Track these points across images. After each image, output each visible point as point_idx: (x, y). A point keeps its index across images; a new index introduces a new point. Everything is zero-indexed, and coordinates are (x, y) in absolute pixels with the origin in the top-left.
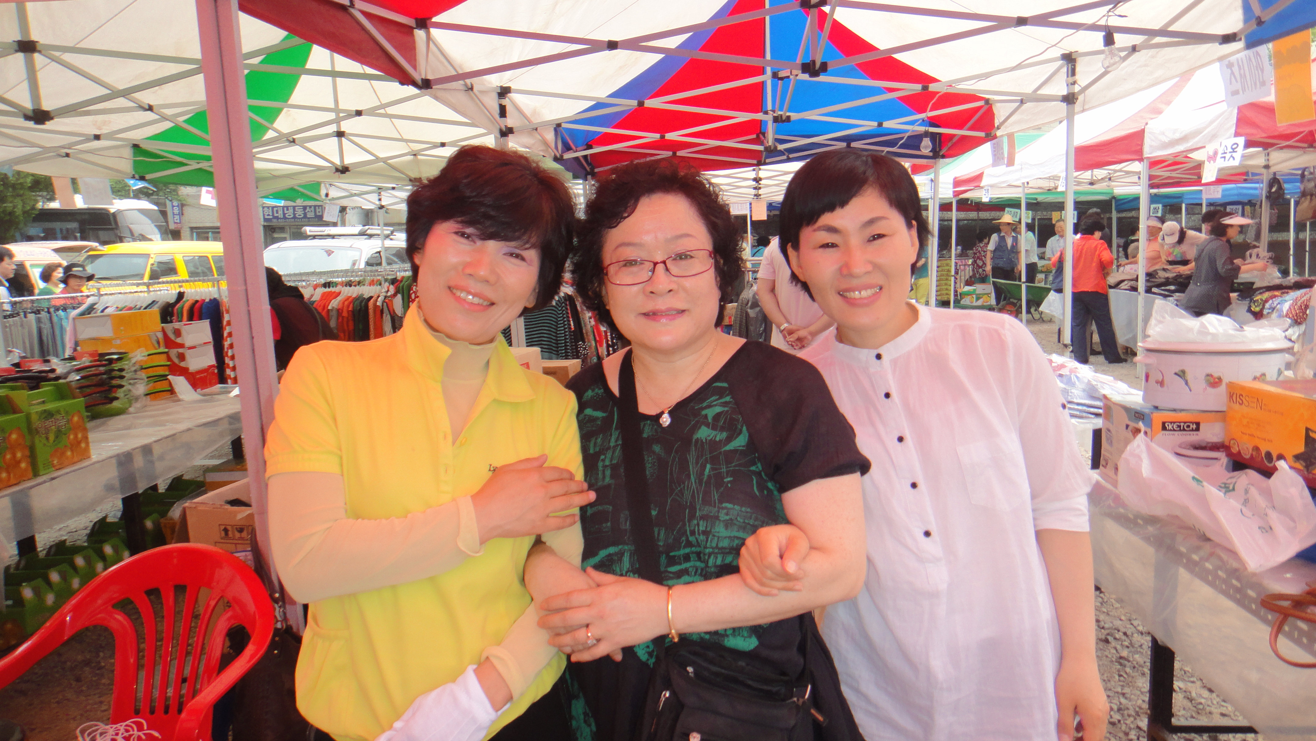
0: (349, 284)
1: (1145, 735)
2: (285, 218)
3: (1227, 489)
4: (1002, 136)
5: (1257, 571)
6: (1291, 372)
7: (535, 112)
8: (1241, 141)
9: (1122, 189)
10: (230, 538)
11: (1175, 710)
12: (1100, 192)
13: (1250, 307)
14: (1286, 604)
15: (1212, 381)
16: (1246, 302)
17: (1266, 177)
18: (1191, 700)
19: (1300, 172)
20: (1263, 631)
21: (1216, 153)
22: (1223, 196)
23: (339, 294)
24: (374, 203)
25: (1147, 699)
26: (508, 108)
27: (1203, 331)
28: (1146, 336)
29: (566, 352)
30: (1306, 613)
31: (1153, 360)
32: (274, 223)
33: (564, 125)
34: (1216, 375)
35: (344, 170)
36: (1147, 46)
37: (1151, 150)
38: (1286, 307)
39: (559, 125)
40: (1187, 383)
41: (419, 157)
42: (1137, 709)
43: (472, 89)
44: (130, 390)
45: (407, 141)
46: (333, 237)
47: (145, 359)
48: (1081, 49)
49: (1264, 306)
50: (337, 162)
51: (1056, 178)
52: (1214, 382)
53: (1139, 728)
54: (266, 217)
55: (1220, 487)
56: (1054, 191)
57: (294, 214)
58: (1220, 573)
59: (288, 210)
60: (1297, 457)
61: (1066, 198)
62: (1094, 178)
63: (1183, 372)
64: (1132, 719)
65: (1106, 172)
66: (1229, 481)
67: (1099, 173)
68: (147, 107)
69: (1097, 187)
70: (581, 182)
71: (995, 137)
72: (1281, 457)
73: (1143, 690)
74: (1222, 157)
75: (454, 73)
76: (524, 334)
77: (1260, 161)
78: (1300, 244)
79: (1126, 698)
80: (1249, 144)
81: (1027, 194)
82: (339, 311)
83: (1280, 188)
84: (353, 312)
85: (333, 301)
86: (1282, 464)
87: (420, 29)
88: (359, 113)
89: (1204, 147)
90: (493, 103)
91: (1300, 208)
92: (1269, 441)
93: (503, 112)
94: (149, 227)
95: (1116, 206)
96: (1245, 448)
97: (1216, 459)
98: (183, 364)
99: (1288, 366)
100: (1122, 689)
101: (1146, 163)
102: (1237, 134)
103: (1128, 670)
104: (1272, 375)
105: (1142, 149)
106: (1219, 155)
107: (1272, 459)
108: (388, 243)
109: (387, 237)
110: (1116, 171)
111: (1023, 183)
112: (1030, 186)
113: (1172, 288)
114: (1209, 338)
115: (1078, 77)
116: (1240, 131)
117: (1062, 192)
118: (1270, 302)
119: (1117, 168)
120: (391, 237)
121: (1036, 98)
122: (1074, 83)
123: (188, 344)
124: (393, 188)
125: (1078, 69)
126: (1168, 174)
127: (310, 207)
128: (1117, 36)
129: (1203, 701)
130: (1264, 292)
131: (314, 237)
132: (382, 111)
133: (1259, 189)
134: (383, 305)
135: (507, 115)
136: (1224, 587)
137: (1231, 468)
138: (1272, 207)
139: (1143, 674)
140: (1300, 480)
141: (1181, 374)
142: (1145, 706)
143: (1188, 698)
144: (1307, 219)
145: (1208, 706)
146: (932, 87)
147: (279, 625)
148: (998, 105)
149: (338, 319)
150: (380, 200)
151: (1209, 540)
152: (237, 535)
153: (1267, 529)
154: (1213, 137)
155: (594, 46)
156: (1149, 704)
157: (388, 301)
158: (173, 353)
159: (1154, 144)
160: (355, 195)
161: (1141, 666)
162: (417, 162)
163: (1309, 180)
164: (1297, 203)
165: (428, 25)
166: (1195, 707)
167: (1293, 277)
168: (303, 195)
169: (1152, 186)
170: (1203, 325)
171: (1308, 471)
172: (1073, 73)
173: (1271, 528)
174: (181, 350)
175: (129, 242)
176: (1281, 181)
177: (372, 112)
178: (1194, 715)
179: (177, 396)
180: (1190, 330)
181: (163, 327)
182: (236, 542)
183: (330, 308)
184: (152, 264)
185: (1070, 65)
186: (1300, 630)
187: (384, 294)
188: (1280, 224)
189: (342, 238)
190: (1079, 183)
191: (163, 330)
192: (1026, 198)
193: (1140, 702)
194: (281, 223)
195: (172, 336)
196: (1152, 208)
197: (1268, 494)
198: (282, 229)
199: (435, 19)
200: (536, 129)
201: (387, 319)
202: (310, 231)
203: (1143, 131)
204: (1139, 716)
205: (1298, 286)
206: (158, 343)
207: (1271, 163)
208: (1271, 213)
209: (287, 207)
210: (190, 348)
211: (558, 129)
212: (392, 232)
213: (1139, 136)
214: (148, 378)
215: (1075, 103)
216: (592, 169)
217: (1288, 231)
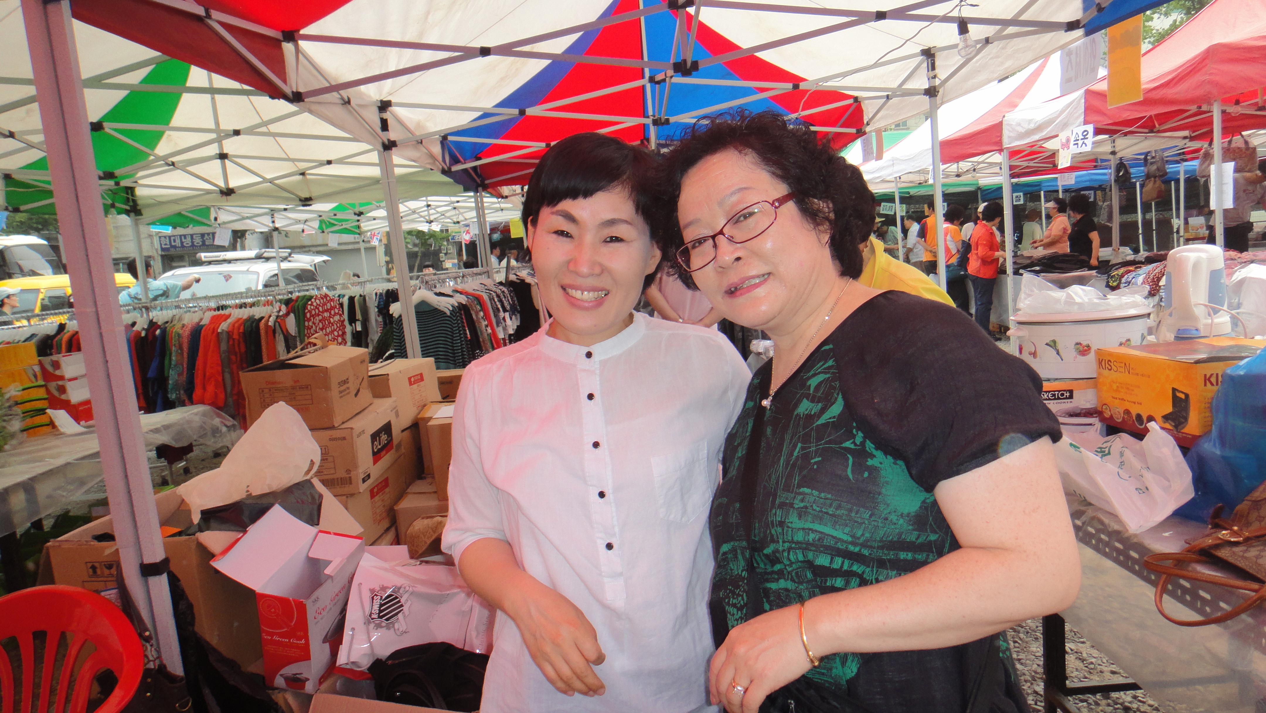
0: (242, 306)
1: (1042, 699)
2: (183, 246)
3: (1103, 453)
4: (871, 132)
5: (1138, 532)
6: (1153, 336)
7: (419, 125)
8: (1090, 128)
9: (986, 180)
10: (98, 576)
11: (1068, 671)
12: (965, 184)
13: (1108, 282)
14: (1169, 563)
15: (1081, 349)
16: (1105, 277)
17: (1113, 162)
18: (1083, 660)
19: (1143, 157)
20: (1149, 592)
21: (1068, 140)
22: (1076, 182)
23: (229, 316)
24: (268, 226)
25: (1041, 663)
26: (389, 122)
27: (1070, 301)
28: (1016, 310)
29: (463, 361)
30: (1188, 571)
31: (1025, 332)
32: (172, 252)
33: (450, 138)
34: (1084, 343)
35: (228, 192)
36: (999, 37)
37: (1010, 141)
38: (1140, 279)
39: (444, 138)
40: (1058, 353)
41: (308, 177)
42: (1033, 674)
43: (349, 102)
44: (4, 427)
45: (293, 160)
46: (229, 261)
47: (19, 393)
48: (939, 44)
49: (1120, 281)
50: (222, 184)
51: (924, 172)
52: (1083, 350)
53: (1036, 692)
54: (163, 246)
55: (1097, 451)
56: (924, 184)
57: (192, 242)
58: (1103, 536)
59: (185, 238)
60: (1166, 418)
61: (934, 190)
62: (960, 170)
63: (1054, 342)
64: (1029, 684)
65: (970, 164)
66: (1104, 446)
67: (965, 165)
68: (8, 134)
69: (963, 179)
70: (472, 194)
71: (865, 133)
72: (1151, 419)
73: (1037, 654)
74: (1075, 144)
75: (328, 85)
76: (419, 346)
77: (1108, 148)
78: (1147, 224)
79: (1022, 664)
80: (1098, 132)
81: (899, 189)
82: (229, 334)
83: (1127, 172)
84: (244, 333)
85: (223, 323)
86: (1152, 425)
87: (289, 42)
88: (237, 133)
89: (1057, 136)
90: (374, 117)
91: (1144, 190)
92: (1138, 403)
93: (385, 125)
94: (39, 262)
95: (982, 196)
96: (1117, 412)
97: (1090, 424)
98: (63, 397)
99: (1150, 331)
100: (1018, 656)
101: (1005, 153)
102: (1086, 122)
103: (1022, 635)
104: (1136, 340)
105: (1001, 140)
106: (1072, 143)
107: (1143, 421)
108: (285, 265)
109: (285, 259)
110: (979, 163)
111: (896, 178)
112: (902, 180)
113: (1038, 268)
114: (1076, 307)
115: (937, 71)
116: (1088, 118)
117: (931, 185)
118: (1126, 276)
119: (980, 160)
120: (289, 259)
121: (902, 92)
122: (935, 77)
123: (68, 376)
124: (285, 210)
125: (937, 63)
126: (1025, 164)
127: (208, 234)
128: (970, 26)
129: (1093, 660)
130: (1119, 268)
131: (210, 263)
132: (264, 129)
133: (1107, 174)
134: (275, 325)
135: (389, 128)
136: (1107, 550)
137: (1105, 433)
138: (1120, 190)
139: (1037, 639)
140: (1171, 439)
141: (1053, 344)
142: (1041, 670)
143: (1080, 659)
144: (1152, 200)
145: (1099, 665)
146: (802, 86)
147: (151, 665)
148: (866, 102)
149: (228, 341)
150: (273, 222)
151: (1090, 504)
152: (106, 572)
153: (1144, 490)
154: (1065, 125)
155: (468, 53)
156: (1044, 668)
157: (280, 320)
158: (52, 385)
159: (1012, 134)
160: (248, 218)
161: (1033, 631)
162: (307, 182)
163: (1152, 163)
164: (1142, 186)
165: (296, 37)
166: (1086, 667)
167: (1143, 254)
168: (193, 220)
169: (1013, 176)
170: (1069, 296)
171: (1177, 431)
172: (933, 68)
173: (1147, 489)
174: (60, 383)
175: (19, 277)
176: (1127, 166)
177: (251, 131)
178: (1087, 675)
179: (58, 430)
180: (1058, 301)
181: (39, 360)
182: (105, 579)
183: (219, 330)
184: (43, 299)
185: (930, 60)
186: (1182, 587)
187: (276, 314)
188: (1128, 207)
189: (239, 263)
190: (947, 176)
191: (41, 364)
192: (900, 193)
193: (1035, 666)
194: (179, 252)
195: (50, 369)
196: (1014, 197)
197: (1141, 455)
198: (181, 258)
199: (302, 32)
200: (421, 143)
201: (280, 339)
202: (205, 257)
203: (1001, 123)
204: (1035, 680)
205: (1149, 261)
206: (35, 376)
207: (1117, 150)
208: (1120, 196)
209: (185, 236)
210: (70, 380)
211: (445, 142)
212: (290, 254)
213: (998, 127)
214: (24, 413)
215: (936, 96)
216: (483, 181)
217: (1136, 212)
